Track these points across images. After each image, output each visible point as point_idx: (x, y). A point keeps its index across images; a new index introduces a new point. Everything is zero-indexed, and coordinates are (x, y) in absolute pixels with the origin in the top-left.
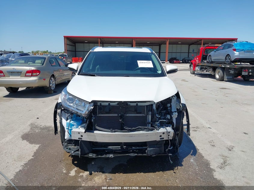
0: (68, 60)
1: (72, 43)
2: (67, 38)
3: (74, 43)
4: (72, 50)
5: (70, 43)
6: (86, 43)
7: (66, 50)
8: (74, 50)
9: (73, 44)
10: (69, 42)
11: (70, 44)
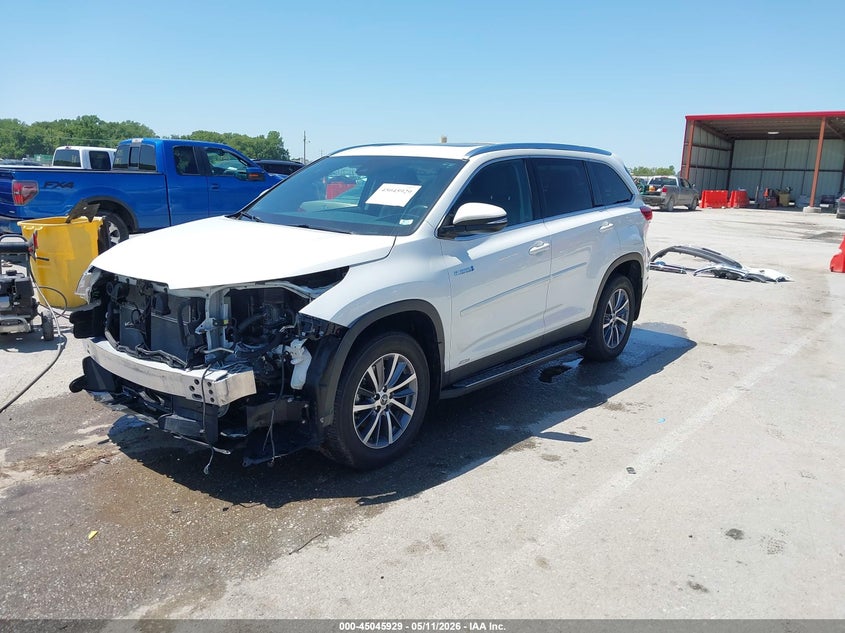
0: (680, 197)
1: (721, 138)
2: (697, 123)
3: (727, 141)
4: (714, 165)
5: (710, 140)
6: (775, 137)
7: (688, 166)
8: (724, 163)
9: (725, 145)
10: (702, 137)
11: (710, 143)
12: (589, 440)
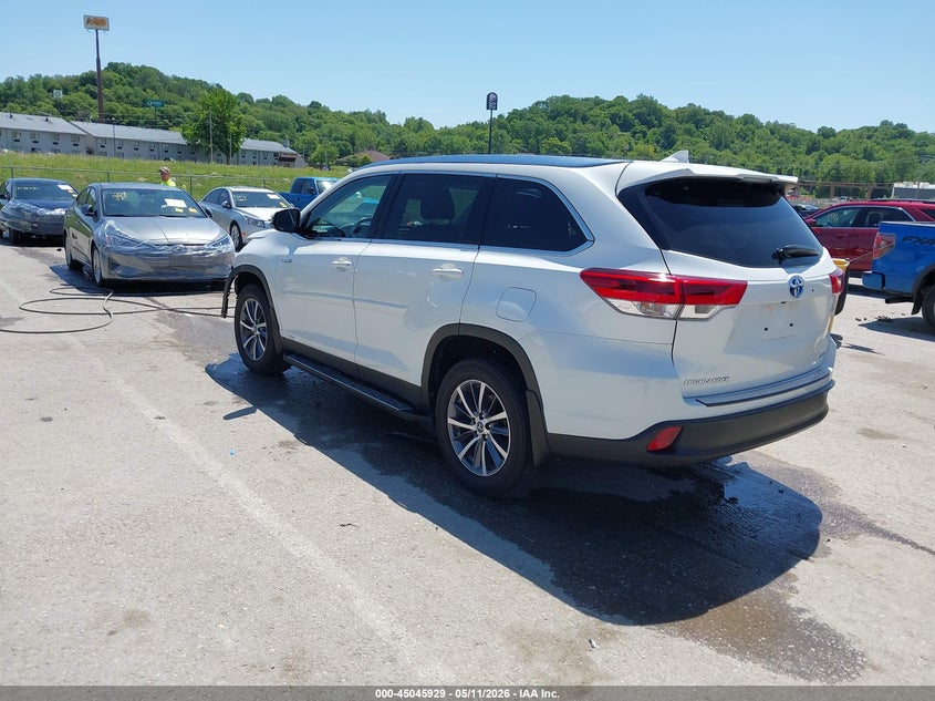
12: (228, 417)
